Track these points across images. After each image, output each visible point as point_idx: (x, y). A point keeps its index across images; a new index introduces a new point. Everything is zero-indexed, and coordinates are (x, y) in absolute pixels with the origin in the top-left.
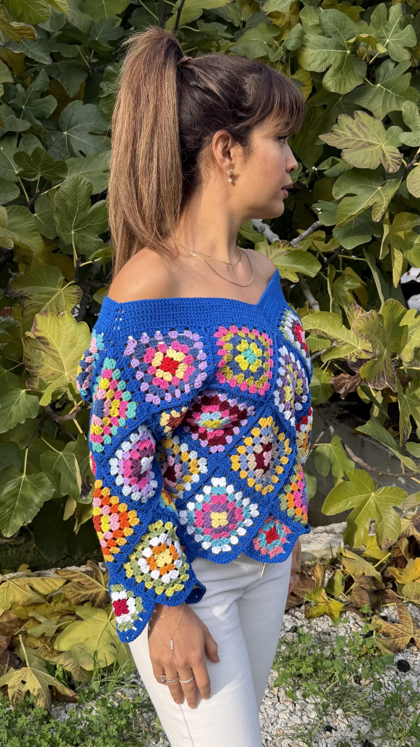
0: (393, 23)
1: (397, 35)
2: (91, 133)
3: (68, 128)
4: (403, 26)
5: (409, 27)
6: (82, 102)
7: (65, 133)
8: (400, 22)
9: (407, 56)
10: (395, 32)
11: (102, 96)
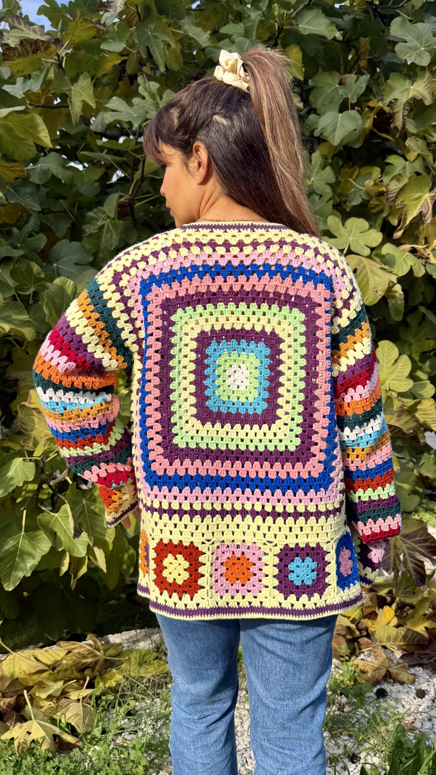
0: (316, 165)
1: (319, 174)
2: (76, 264)
3: (58, 261)
4: (323, 167)
5: (328, 169)
6: (68, 241)
7: (55, 265)
8: (321, 165)
9: (328, 190)
10: (318, 172)
11: (84, 235)
